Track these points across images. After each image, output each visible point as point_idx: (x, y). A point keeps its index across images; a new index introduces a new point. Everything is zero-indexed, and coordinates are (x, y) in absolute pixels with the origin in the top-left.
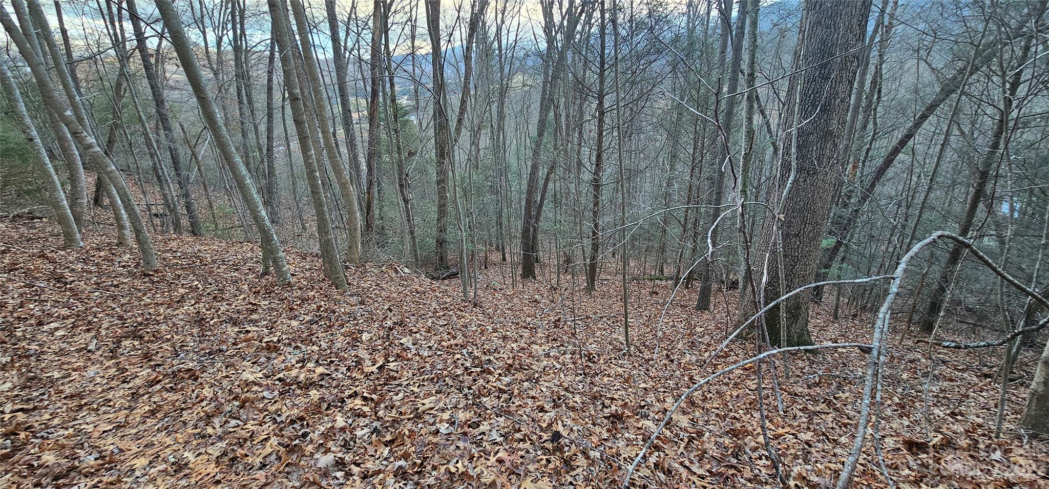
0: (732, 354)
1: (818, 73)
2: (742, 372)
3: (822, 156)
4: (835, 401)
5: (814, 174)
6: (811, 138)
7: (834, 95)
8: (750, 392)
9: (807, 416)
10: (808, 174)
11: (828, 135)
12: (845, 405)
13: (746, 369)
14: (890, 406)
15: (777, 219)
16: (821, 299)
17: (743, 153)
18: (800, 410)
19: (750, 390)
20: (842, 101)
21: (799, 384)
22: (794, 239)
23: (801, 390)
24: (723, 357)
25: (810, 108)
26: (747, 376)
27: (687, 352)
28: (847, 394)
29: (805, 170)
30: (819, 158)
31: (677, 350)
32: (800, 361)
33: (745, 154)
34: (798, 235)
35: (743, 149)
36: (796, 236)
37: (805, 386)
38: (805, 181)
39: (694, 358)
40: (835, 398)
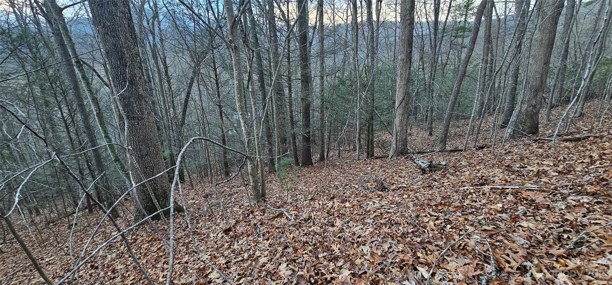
0: (139, 237)
1: (119, 63)
2: (148, 245)
3: (142, 109)
4: (197, 230)
5: (142, 119)
6: (132, 100)
7: (134, 76)
8: (154, 254)
9: (185, 247)
10: (139, 120)
11: (140, 97)
12: (201, 229)
13: (150, 241)
14: (219, 218)
15: (127, 150)
16: (184, 180)
17: (95, 113)
18: (182, 246)
19: (154, 252)
20: (140, 78)
21: (179, 232)
22: (146, 157)
23: (180, 234)
24: (133, 243)
25: (123, 83)
26: (151, 245)
27: (107, 254)
28: (201, 223)
29: (135, 118)
30: (141, 110)
31: (99, 257)
32: (177, 219)
33: (97, 113)
34: (147, 154)
35: (94, 111)
36: (147, 155)
37: (182, 231)
38: (138, 124)
39: (114, 255)
40: (197, 229)
